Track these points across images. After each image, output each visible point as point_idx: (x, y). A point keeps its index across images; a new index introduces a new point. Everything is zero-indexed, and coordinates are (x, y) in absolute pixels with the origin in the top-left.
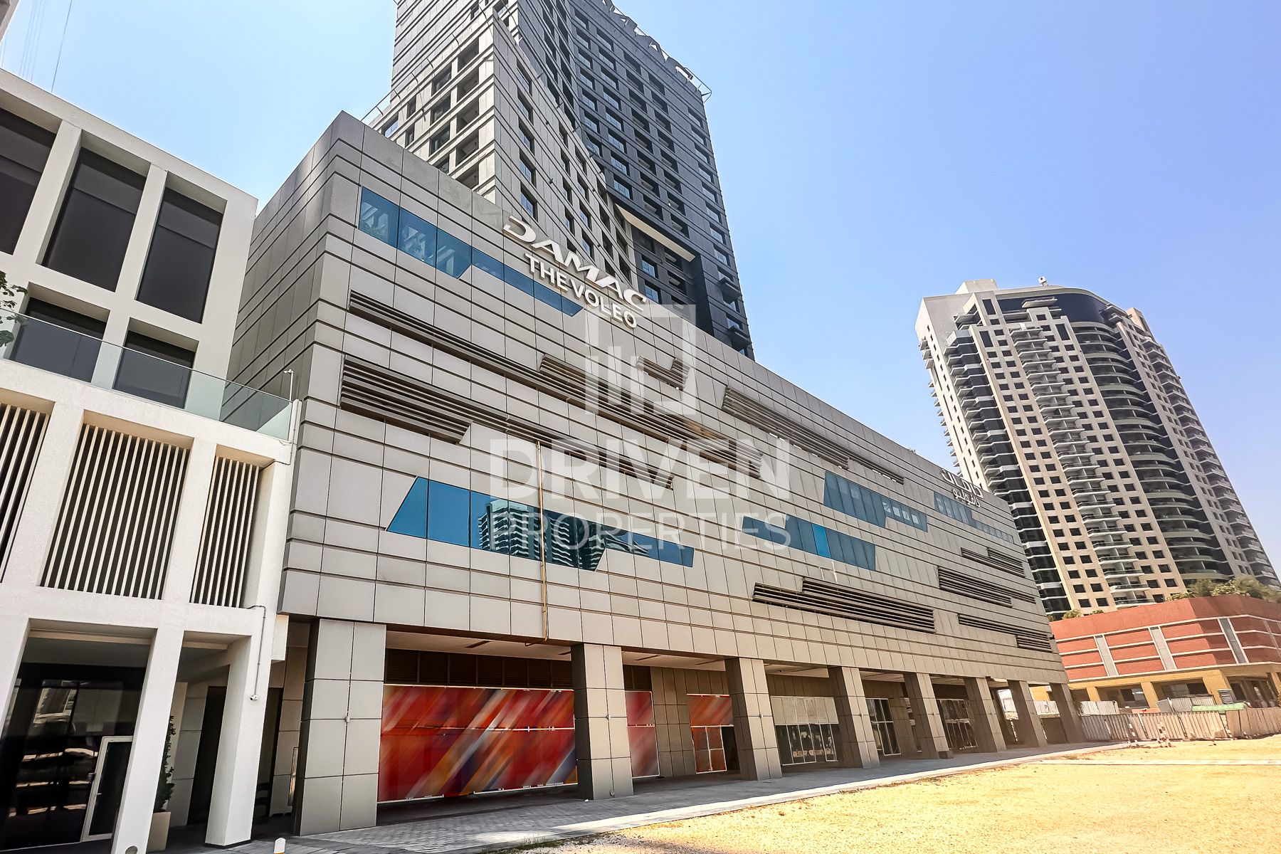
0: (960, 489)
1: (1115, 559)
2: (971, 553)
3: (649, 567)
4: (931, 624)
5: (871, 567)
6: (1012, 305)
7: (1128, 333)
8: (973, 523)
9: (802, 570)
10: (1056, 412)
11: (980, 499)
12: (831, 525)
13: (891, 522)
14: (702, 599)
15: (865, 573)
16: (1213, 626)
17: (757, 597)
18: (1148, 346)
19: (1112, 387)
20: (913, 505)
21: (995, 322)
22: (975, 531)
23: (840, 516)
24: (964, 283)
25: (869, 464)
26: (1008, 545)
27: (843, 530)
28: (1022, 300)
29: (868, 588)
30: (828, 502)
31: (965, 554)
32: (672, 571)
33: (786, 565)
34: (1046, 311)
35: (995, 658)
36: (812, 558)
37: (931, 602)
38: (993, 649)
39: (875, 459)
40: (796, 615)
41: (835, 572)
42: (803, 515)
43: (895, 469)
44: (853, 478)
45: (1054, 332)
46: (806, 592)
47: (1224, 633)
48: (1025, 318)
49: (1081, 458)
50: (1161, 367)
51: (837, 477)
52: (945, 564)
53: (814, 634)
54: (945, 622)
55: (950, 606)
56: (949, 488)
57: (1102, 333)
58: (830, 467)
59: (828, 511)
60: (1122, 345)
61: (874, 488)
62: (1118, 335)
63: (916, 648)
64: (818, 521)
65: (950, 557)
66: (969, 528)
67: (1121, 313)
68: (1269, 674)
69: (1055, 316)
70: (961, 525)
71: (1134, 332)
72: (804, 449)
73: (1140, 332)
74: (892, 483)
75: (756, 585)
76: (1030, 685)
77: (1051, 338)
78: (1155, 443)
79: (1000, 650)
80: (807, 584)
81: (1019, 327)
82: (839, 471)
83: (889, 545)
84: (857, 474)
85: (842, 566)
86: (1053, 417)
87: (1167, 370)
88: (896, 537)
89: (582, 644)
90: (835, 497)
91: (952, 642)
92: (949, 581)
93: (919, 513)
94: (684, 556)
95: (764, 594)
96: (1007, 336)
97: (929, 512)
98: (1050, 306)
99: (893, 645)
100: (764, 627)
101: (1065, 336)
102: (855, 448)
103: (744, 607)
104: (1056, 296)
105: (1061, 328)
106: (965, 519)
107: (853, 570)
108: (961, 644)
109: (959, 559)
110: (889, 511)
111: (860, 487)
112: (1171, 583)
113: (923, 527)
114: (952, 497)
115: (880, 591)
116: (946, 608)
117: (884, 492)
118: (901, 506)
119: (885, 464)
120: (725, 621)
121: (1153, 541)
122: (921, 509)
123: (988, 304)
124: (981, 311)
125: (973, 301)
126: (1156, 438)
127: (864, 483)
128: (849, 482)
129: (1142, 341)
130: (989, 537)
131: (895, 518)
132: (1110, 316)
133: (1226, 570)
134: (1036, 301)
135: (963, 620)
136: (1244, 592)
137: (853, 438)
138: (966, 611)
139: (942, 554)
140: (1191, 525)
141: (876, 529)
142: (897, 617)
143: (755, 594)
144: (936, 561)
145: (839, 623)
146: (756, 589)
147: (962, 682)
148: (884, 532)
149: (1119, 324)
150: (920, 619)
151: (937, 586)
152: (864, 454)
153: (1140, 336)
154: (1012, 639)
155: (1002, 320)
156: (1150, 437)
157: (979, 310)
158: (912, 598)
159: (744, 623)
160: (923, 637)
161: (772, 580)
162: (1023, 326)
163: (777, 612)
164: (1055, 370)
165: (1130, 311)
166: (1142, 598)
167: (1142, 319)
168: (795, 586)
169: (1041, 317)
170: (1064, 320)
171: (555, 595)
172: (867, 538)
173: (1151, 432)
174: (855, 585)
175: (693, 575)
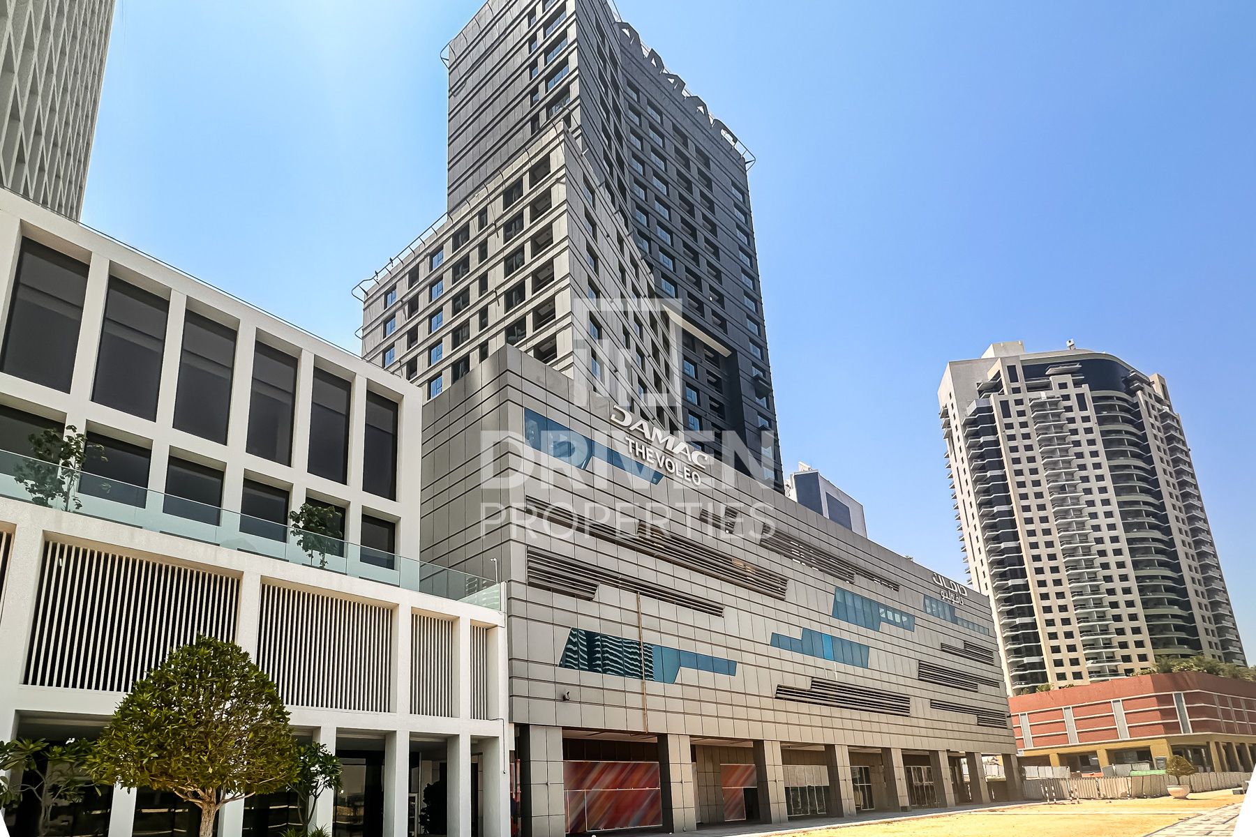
0: (947, 590)
1: (1096, 634)
2: (949, 647)
3: (707, 677)
4: (907, 709)
5: (865, 665)
6: (1036, 372)
7: (1146, 403)
8: (955, 620)
9: (811, 672)
10: (1062, 488)
11: (963, 597)
12: (836, 633)
13: (884, 626)
14: (739, 699)
15: (859, 671)
16: (1168, 700)
17: (779, 695)
18: (1164, 416)
19: (1121, 461)
20: (904, 609)
21: (1017, 391)
22: (956, 627)
23: (844, 625)
24: (992, 345)
25: (870, 576)
26: (983, 637)
27: (846, 636)
28: (1046, 366)
29: (861, 682)
30: (836, 614)
31: (945, 648)
32: (722, 680)
33: (800, 669)
34: (1068, 379)
35: (957, 735)
36: (820, 662)
37: (910, 691)
38: (955, 727)
39: (877, 571)
40: (804, 708)
41: (837, 672)
42: (816, 627)
43: (893, 578)
44: (857, 591)
45: (1073, 402)
46: (813, 690)
47: (1176, 706)
48: (1047, 387)
49: (1079, 535)
50: (1173, 439)
51: (844, 591)
52: (925, 659)
53: (817, 721)
54: (919, 707)
55: (925, 694)
56: (938, 589)
57: (1120, 403)
58: (840, 583)
59: (835, 621)
60: (1138, 415)
61: (874, 597)
62: (1136, 405)
63: (893, 729)
64: (826, 630)
65: (931, 651)
66: (951, 625)
67: (1142, 381)
68: (1208, 743)
69: (1077, 384)
70: (944, 623)
71: (1152, 401)
72: (820, 570)
73: (1159, 400)
74: (889, 592)
75: (778, 686)
76: (983, 755)
77: (1069, 409)
78: (1152, 520)
79: (962, 727)
80: (815, 683)
81: (1039, 396)
82: (846, 586)
83: (881, 646)
84: (862, 587)
85: (842, 667)
86: (1059, 494)
87: (1178, 443)
88: (887, 638)
89: (666, 735)
90: (840, 611)
91: (922, 723)
92: (928, 672)
93: (908, 615)
94: (729, 667)
95: (784, 692)
96: (1027, 406)
97: (918, 614)
98: (1072, 373)
99: (875, 727)
100: (782, 717)
101: (1083, 407)
102: (861, 564)
103: (768, 703)
104: (1081, 362)
105: (1081, 397)
106: (948, 617)
107: (850, 669)
108: (929, 724)
109: (939, 653)
110: (883, 616)
111: (863, 598)
112: (1143, 658)
113: (909, 627)
114: (939, 598)
115: (870, 684)
116: (921, 695)
117: (882, 600)
118: (894, 611)
119: (885, 574)
120: (755, 714)
121: (1133, 617)
122: (911, 611)
123: (1012, 370)
124: (1004, 378)
125: (998, 367)
126: (1154, 515)
127: (866, 594)
128: (853, 595)
129: (1159, 410)
130: (967, 631)
131: (889, 622)
132: (1130, 382)
133: (1196, 645)
134: (1061, 368)
135: (934, 704)
136: (1202, 668)
137: (860, 554)
138: (938, 697)
139: (924, 650)
140: (1172, 602)
141: (871, 633)
142: (880, 705)
143: (777, 693)
144: (919, 656)
145: (836, 712)
146: (778, 690)
147: (928, 753)
148: (878, 635)
149: (1139, 393)
150: (898, 705)
151: (916, 677)
152: (870, 568)
153: (1158, 405)
154: (973, 719)
155: (1023, 388)
156: (1148, 514)
157: (1002, 377)
158: (894, 689)
159: (769, 715)
160: (900, 720)
161: (790, 682)
162: (1043, 395)
163: (792, 706)
164: (1068, 444)
165: (1153, 378)
166: (1114, 672)
167: (1163, 387)
168: (805, 684)
169: (1063, 386)
170: (1085, 388)
171: (652, 702)
172: (864, 641)
173: (1152, 509)
174: (851, 680)
175: (736, 682)
